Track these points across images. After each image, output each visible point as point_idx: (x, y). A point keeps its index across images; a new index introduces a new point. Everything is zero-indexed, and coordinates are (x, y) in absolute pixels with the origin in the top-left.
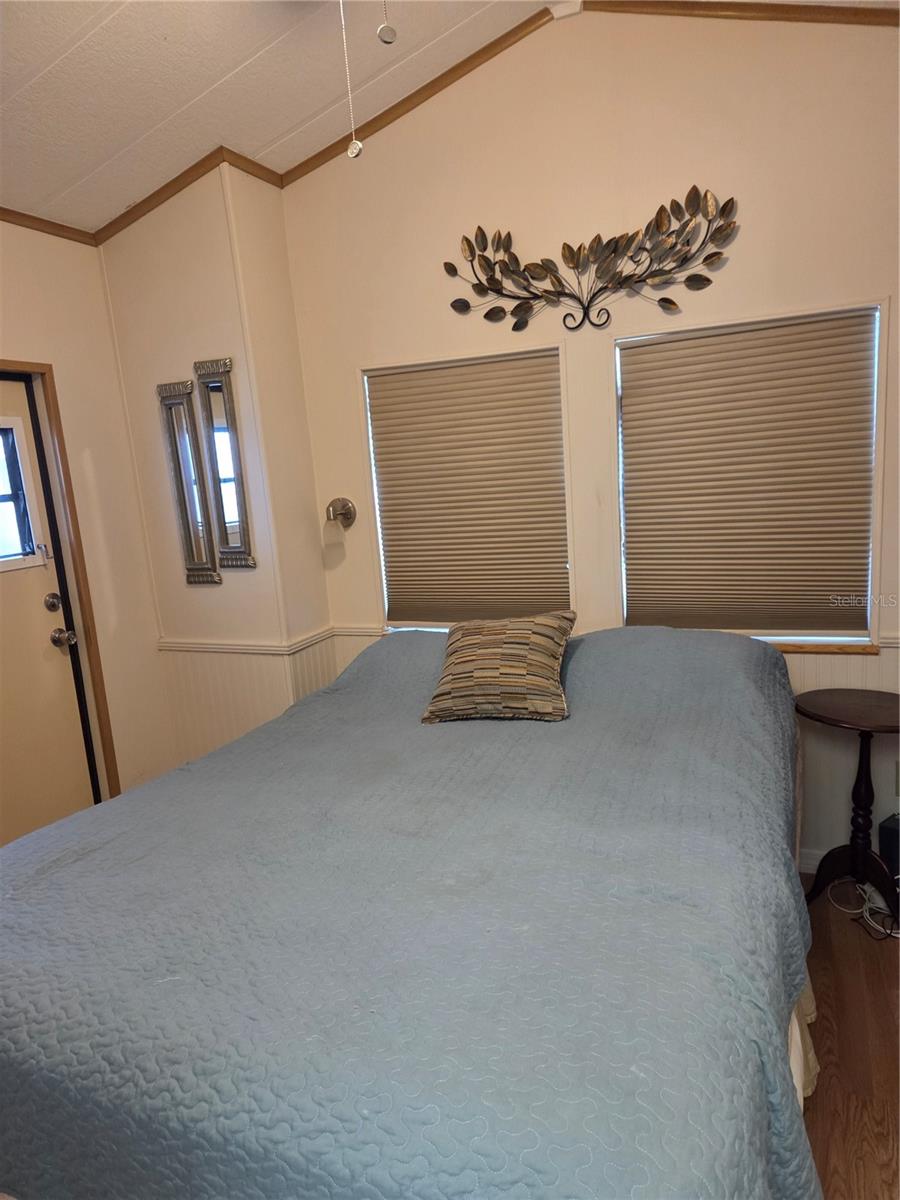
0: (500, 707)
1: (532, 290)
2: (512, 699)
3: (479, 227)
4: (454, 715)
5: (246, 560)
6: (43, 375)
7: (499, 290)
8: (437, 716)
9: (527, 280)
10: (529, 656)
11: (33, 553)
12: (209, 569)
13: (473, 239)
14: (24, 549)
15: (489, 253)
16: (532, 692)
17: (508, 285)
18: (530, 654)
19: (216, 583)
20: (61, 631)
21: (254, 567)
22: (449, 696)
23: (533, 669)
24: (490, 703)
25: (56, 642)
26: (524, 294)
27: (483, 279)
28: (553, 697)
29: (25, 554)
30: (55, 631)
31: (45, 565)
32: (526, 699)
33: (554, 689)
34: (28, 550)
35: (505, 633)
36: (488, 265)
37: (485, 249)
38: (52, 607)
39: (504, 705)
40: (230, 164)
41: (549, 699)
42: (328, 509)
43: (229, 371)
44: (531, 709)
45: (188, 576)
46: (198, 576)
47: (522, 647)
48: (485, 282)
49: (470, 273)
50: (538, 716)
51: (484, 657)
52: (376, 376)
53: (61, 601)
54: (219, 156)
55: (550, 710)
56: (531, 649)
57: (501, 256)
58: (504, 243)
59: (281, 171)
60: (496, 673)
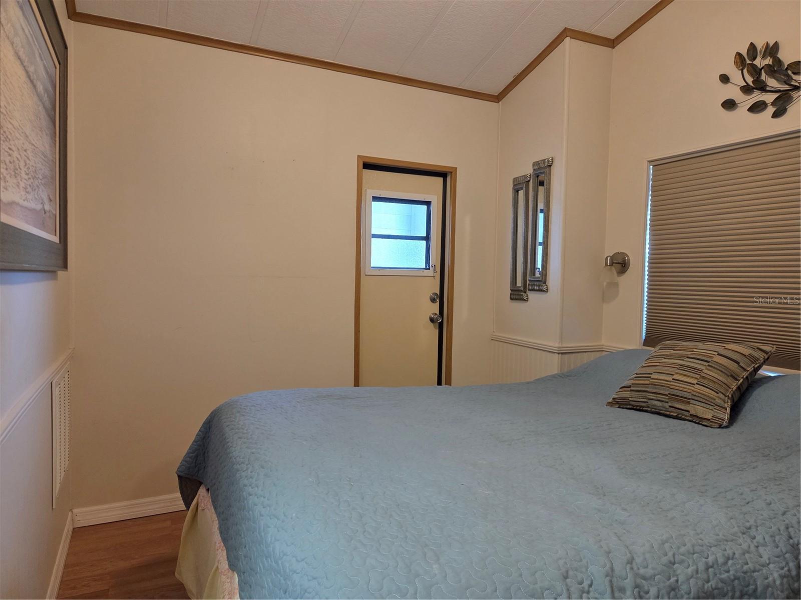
0: (667, 405)
1: (793, 83)
2: (678, 401)
3: (752, 44)
4: (630, 405)
5: (542, 286)
6: (451, 173)
7: (763, 88)
8: (617, 403)
9: (788, 76)
10: (705, 371)
11: (429, 269)
12: (521, 291)
13: (745, 54)
14: (426, 267)
15: (759, 62)
16: (696, 398)
17: (772, 83)
18: (706, 369)
19: (525, 300)
20: (436, 314)
21: (546, 291)
22: (629, 389)
23: (706, 382)
24: (659, 401)
25: (432, 320)
26: (787, 87)
27: (750, 80)
28: (716, 407)
29: (426, 269)
30: (433, 314)
31: (434, 276)
32: (689, 403)
33: (723, 403)
34: (428, 267)
35: (693, 351)
36: (755, 72)
37: (754, 59)
38: (433, 300)
39: (670, 404)
40: (571, 38)
41: (711, 407)
42: (607, 258)
43: (550, 166)
44: (693, 412)
45: (511, 294)
46: (516, 295)
47: (703, 362)
48: (751, 84)
49: (738, 78)
50: (697, 420)
51: (664, 365)
52: (659, 164)
53: (441, 298)
54: (566, 33)
55: (710, 417)
56: (709, 366)
57: (768, 61)
58: (772, 50)
59: (612, 37)
60: (670, 378)
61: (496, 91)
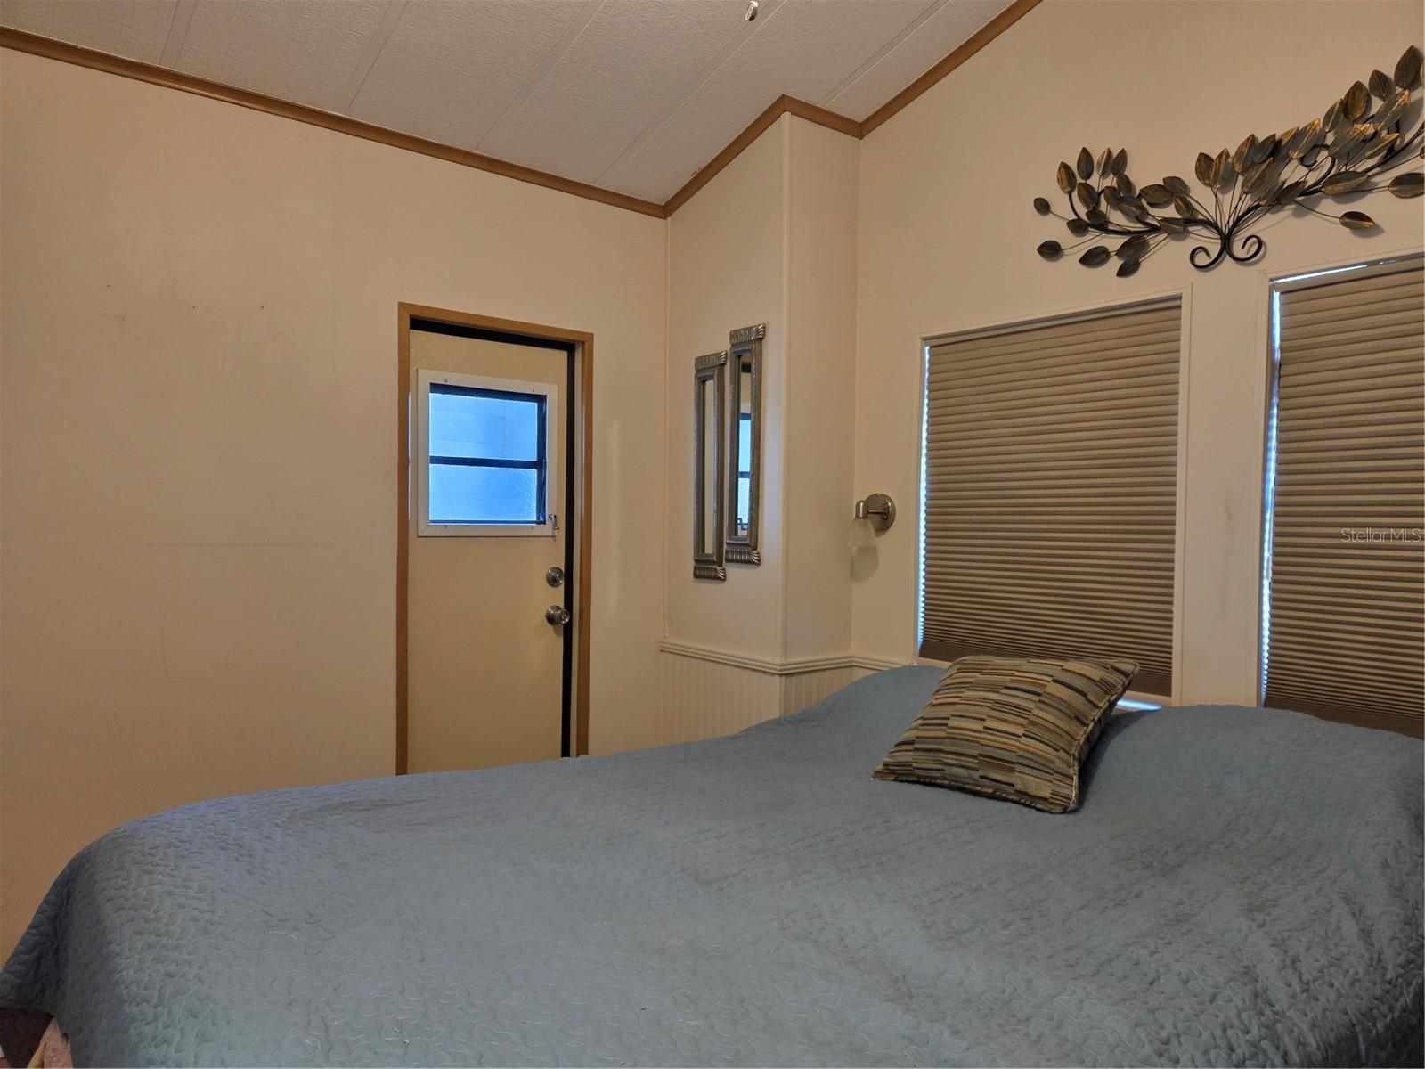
0: (976, 775)
1: (1149, 220)
2: (995, 767)
3: (1084, 150)
4: (913, 775)
5: (750, 554)
6: (583, 343)
7: (1102, 225)
8: (893, 772)
9: (1142, 208)
10: (1036, 712)
11: (544, 523)
12: (714, 563)
13: (1074, 166)
14: (538, 518)
15: (1095, 181)
16: (1023, 761)
17: (1117, 218)
18: (1037, 707)
19: (720, 579)
20: (558, 608)
21: (758, 563)
22: (911, 747)
23: (1037, 731)
24: (962, 767)
25: (551, 619)
26: (1139, 227)
27: (1082, 211)
28: (1056, 776)
29: (538, 522)
30: (552, 608)
31: (553, 537)
32: (1013, 770)
33: (1065, 767)
34: (542, 519)
35: (1013, 675)
36: (1090, 197)
37: (1089, 176)
38: (552, 582)
39: (981, 773)
40: (793, 114)
41: (1049, 777)
42: (858, 504)
43: (761, 339)
44: (1019, 787)
45: (695, 568)
46: (704, 569)
47: (1030, 696)
48: (1084, 218)
49: (1065, 207)
50: (1027, 800)
51: (969, 702)
52: (939, 344)
53: (568, 577)
54: (783, 104)
55: (1047, 794)
56: (1040, 701)
57: (1111, 181)
58: (1116, 163)
59: (860, 119)
60: (978, 726)
61: (660, 196)
